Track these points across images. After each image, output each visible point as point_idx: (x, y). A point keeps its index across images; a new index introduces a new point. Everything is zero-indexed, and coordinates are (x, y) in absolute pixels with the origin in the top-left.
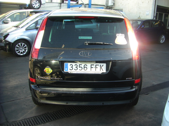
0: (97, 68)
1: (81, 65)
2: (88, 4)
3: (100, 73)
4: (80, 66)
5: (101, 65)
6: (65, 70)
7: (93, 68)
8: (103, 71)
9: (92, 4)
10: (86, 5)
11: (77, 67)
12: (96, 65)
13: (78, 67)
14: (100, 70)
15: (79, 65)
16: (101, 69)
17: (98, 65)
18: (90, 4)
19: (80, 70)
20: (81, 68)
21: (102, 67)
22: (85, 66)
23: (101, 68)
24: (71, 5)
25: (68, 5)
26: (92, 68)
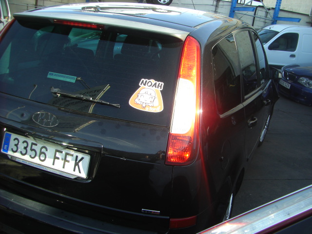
0: (68, 161)
1: (36, 145)
2: (273, 8)
3: (73, 177)
4: (34, 147)
5: (77, 157)
6: (4, 149)
7: (58, 158)
8: (80, 172)
9: (281, 8)
10: (269, 9)
11: (26, 148)
12: (67, 154)
13: (29, 149)
14: (74, 170)
15: (33, 144)
16: (77, 167)
17: (72, 155)
18: (277, 9)
19: (30, 156)
20: (33, 154)
21: (80, 164)
22: (43, 150)
23: (77, 164)
24: (237, 6)
25: (232, 6)
26: (56, 160)
